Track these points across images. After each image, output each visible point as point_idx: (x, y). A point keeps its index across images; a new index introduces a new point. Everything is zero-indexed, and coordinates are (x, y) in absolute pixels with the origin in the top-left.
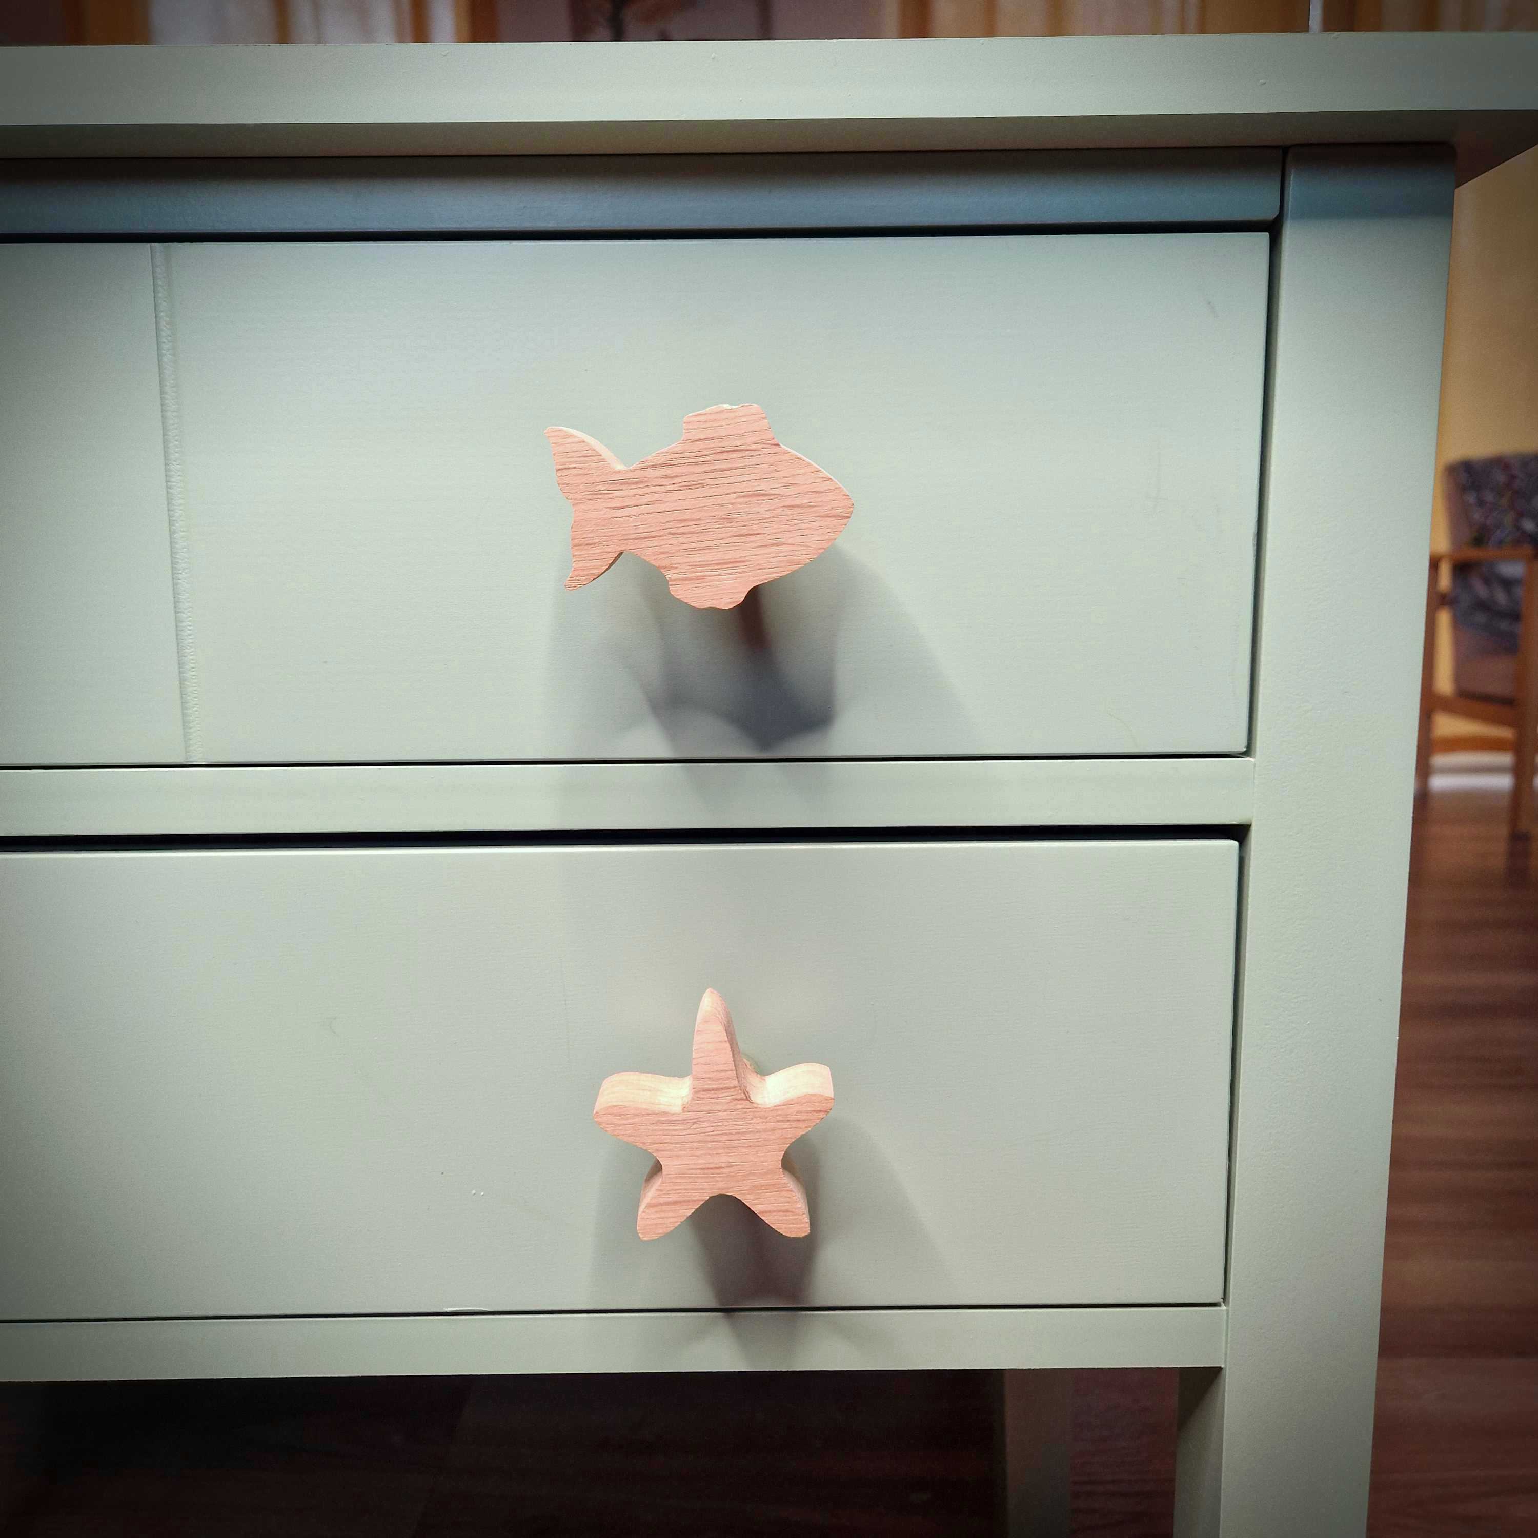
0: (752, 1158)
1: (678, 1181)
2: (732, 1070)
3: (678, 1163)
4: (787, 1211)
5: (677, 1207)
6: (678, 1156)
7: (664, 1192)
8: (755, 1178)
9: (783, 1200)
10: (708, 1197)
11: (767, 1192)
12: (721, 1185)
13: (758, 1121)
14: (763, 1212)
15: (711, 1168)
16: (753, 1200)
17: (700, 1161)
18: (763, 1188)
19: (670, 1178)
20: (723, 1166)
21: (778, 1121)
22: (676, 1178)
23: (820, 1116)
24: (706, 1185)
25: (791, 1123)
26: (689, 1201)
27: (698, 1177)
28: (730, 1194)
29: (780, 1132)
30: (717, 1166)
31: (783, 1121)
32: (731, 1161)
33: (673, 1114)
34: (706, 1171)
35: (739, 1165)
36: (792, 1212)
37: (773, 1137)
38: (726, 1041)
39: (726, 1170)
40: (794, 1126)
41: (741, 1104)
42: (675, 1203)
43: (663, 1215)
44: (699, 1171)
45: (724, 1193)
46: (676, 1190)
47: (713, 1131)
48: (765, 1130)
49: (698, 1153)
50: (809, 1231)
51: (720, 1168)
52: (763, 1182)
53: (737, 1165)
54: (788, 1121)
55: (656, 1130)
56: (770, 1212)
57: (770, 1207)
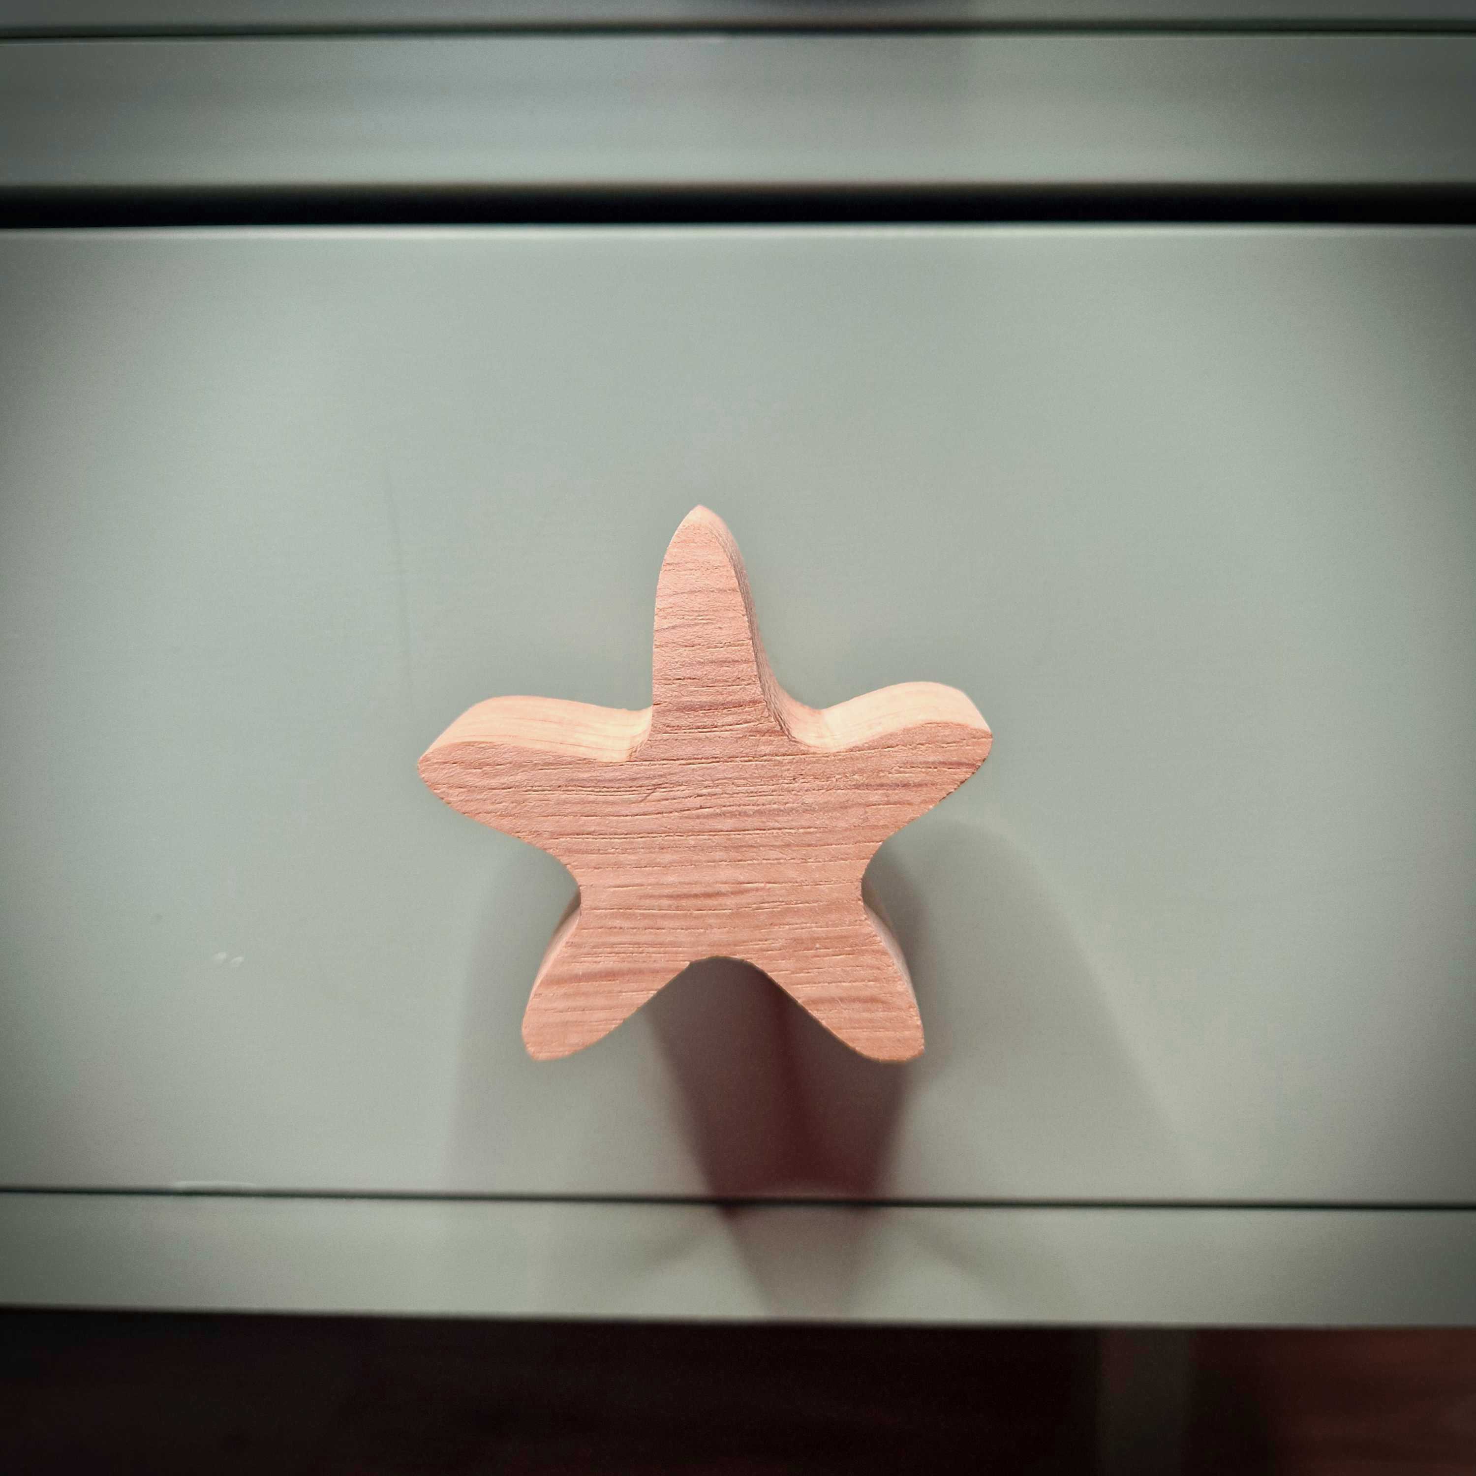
0: (792, 874)
1: (618, 923)
2: (746, 661)
3: (618, 882)
4: (873, 1000)
5: (614, 985)
6: (618, 865)
7: (585, 950)
8: (803, 920)
9: (862, 973)
10: (688, 963)
11: (828, 955)
12: (718, 935)
13: (807, 786)
14: (816, 1002)
15: (696, 896)
16: (793, 973)
17: (671, 879)
18: (818, 946)
19: (600, 917)
20: (723, 890)
21: (857, 787)
22: (614, 916)
23: (956, 777)
24: (682, 936)
25: (890, 792)
26: (641, 972)
27: (664, 917)
28: (738, 957)
29: (861, 811)
30: (709, 890)
31: (868, 786)
32: (742, 878)
33: (607, 765)
34: (684, 903)
35: (762, 889)
36: (883, 1002)
37: (842, 824)
38: (734, 590)
39: (731, 901)
40: (895, 798)
41: (770, 743)
42: (610, 975)
43: (581, 1002)
44: (665, 902)
45: (723, 952)
46: (612, 945)
47: (701, 808)
48: (825, 808)
49: (667, 857)
50: (923, 1047)
51: (718, 894)
52: (819, 931)
53: (757, 890)
54: (882, 785)
55: (565, 802)
56: (832, 1000)
57: (833, 990)
